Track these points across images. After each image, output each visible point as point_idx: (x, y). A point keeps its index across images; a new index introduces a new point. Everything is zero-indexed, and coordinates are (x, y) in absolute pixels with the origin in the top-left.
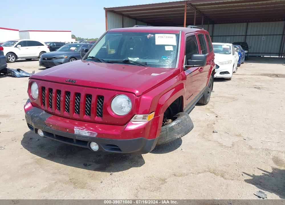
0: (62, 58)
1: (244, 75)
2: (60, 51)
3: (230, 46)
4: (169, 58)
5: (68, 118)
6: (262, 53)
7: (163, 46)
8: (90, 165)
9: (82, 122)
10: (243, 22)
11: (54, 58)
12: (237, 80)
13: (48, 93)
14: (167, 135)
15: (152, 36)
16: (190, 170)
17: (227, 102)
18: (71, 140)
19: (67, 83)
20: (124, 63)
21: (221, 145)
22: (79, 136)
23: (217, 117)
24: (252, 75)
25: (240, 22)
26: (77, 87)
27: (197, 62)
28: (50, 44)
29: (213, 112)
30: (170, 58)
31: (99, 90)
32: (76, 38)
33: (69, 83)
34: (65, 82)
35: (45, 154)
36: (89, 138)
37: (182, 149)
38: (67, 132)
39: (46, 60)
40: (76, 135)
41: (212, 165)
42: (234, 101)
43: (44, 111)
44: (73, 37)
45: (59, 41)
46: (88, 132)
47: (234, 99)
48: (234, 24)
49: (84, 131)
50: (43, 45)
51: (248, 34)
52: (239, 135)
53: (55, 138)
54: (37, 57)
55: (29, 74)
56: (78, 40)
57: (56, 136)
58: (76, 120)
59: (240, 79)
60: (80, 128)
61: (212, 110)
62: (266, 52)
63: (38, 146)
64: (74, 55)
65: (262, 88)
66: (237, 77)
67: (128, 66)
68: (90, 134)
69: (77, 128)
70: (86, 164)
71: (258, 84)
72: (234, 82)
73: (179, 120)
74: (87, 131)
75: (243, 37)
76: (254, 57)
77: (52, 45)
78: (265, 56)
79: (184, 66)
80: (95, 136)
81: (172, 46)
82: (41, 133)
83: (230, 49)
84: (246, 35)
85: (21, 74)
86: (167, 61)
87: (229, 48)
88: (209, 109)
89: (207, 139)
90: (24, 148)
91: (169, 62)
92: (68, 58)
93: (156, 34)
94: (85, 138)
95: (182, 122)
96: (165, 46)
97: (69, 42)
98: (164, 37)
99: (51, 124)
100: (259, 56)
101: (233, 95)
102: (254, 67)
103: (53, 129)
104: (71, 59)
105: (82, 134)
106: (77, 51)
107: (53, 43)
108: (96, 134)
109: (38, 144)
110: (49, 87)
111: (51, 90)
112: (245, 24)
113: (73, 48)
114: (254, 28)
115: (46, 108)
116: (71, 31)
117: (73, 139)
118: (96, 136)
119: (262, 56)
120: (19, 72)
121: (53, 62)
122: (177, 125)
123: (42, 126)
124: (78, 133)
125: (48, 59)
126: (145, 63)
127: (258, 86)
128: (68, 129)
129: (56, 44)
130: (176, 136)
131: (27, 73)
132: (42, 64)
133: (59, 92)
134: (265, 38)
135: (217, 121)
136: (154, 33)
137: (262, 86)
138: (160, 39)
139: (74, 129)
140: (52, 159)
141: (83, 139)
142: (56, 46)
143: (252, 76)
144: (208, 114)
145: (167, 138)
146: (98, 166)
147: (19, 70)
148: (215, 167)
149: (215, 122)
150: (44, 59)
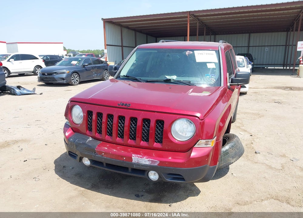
0: (64, 73)
1: (257, 88)
2: (60, 65)
3: (243, 59)
4: (212, 76)
5: (122, 144)
6: (266, 64)
7: (204, 64)
8: (143, 196)
9: (138, 149)
10: (245, 33)
11: (55, 73)
12: (252, 93)
13: (96, 118)
14: (221, 159)
15: (191, 52)
16: (251, 198)
17: (254, 119)
18: (125, 169)
19: (119, 106)
20: (165, 82)
21: (270, 167)
22: (138, 164)
23: (251, 136)
24: (265, 88)
25: (243, 33)
26: (132, 111)
27: (241, 80)
28: (43, 58)
29: (245, 131)
30: (214, 76)
31: (158, 114)
32: (66, 50)
33: (122, 107)
34: (118, 106)
35: (88, 185)
36: (149, 167)
37: (232, 174)
38: (123, 161)
39: (45, 75)
40: (135, 164)
41: (271, 191)
42: (260, 117)
43: (90, 137)
44: (65, 49)
45: (53, 54)
46: (149, 161)
47: (260, 116)
48: (236, 35)
49: (144, 159)
50: (37, 59)
51: (251, 44)
52: (284, 156)
53: (105, 167)
54: (31, 72)
55: (30, 91)
56: (70, 53)
57: (107, 164)
58: (130, 146)
59: (255, 93)
60: (139, 156)
61: (243, 128)
62: (270, 63)
63: (76, 175)
64: (76, 70)
65: (282, 102)
66: (252, 90)
67: (169, 85)
68: (151, 162)
69: (136, 156)
70: (138, 195)
71: (276, 98)
72: (250, 96)
73: (232, 143)
74: (147, 159)
75: (246, 48)
76: (258, 69)
77: (45, 58)
78: (269, 68)
79: (229, 84)
80: (156, 164)
81: (214, 64)
82: (87, 162)
83: (244, 62)
84: (249, 47)
85: (21, 91)
86: (212, 80)
87: (242, 60)
88: (239, 127)
89: (253, 161)
90: (60, 178)
91: (213, 80)
92: (70, 73)
93: (195, 51)
94: (145, 167)
95: (235, 144)
96: (207, 64)
97: (63, 55)
98: (204, 54)
99: (103, 152)
100: (263, 68)
101: (256, 110)
102: (263, 79)
103: (105, 157)
104: (73, 74)
105: (141, 163)
106: (79, 65)
107: (46, 56)
108: (158, 162)
109: (74, 173)
110: (98, 111)
111: (100, 115)
112: (247, 35)
113: (74, 62)
114: (257, 39)
115: (94, 134)
116: (63, 43)
117: (128, 168)
118: (158, 164)
119: (266, 68)
120: (20, 89)
121: (54, 78)
122: (231, 148)
123: (91, 154)
124: (136, 161)
125: (49, 74)
126: (188, 82)
127: (277, 100)
128: (125, 157)
129: (50, 57)
130: (230, 160)
131: (28, 91)
132: (41, 79)
133: (110, 116)
134: (268, 49)
135: (254, 141)
136: (193, 49)
137: (281, 100)
138: (200, 56)
139: (132, 157)
140: (97, 191)
141: (142, 168)
142: (50, 59)
143: (267, 89)
144: (241, 133)
145: (222, 163)
146: (151, 196)
147: (19, 87)
148: (276, 193)
149: (253, 142)
150: (43, 74)
